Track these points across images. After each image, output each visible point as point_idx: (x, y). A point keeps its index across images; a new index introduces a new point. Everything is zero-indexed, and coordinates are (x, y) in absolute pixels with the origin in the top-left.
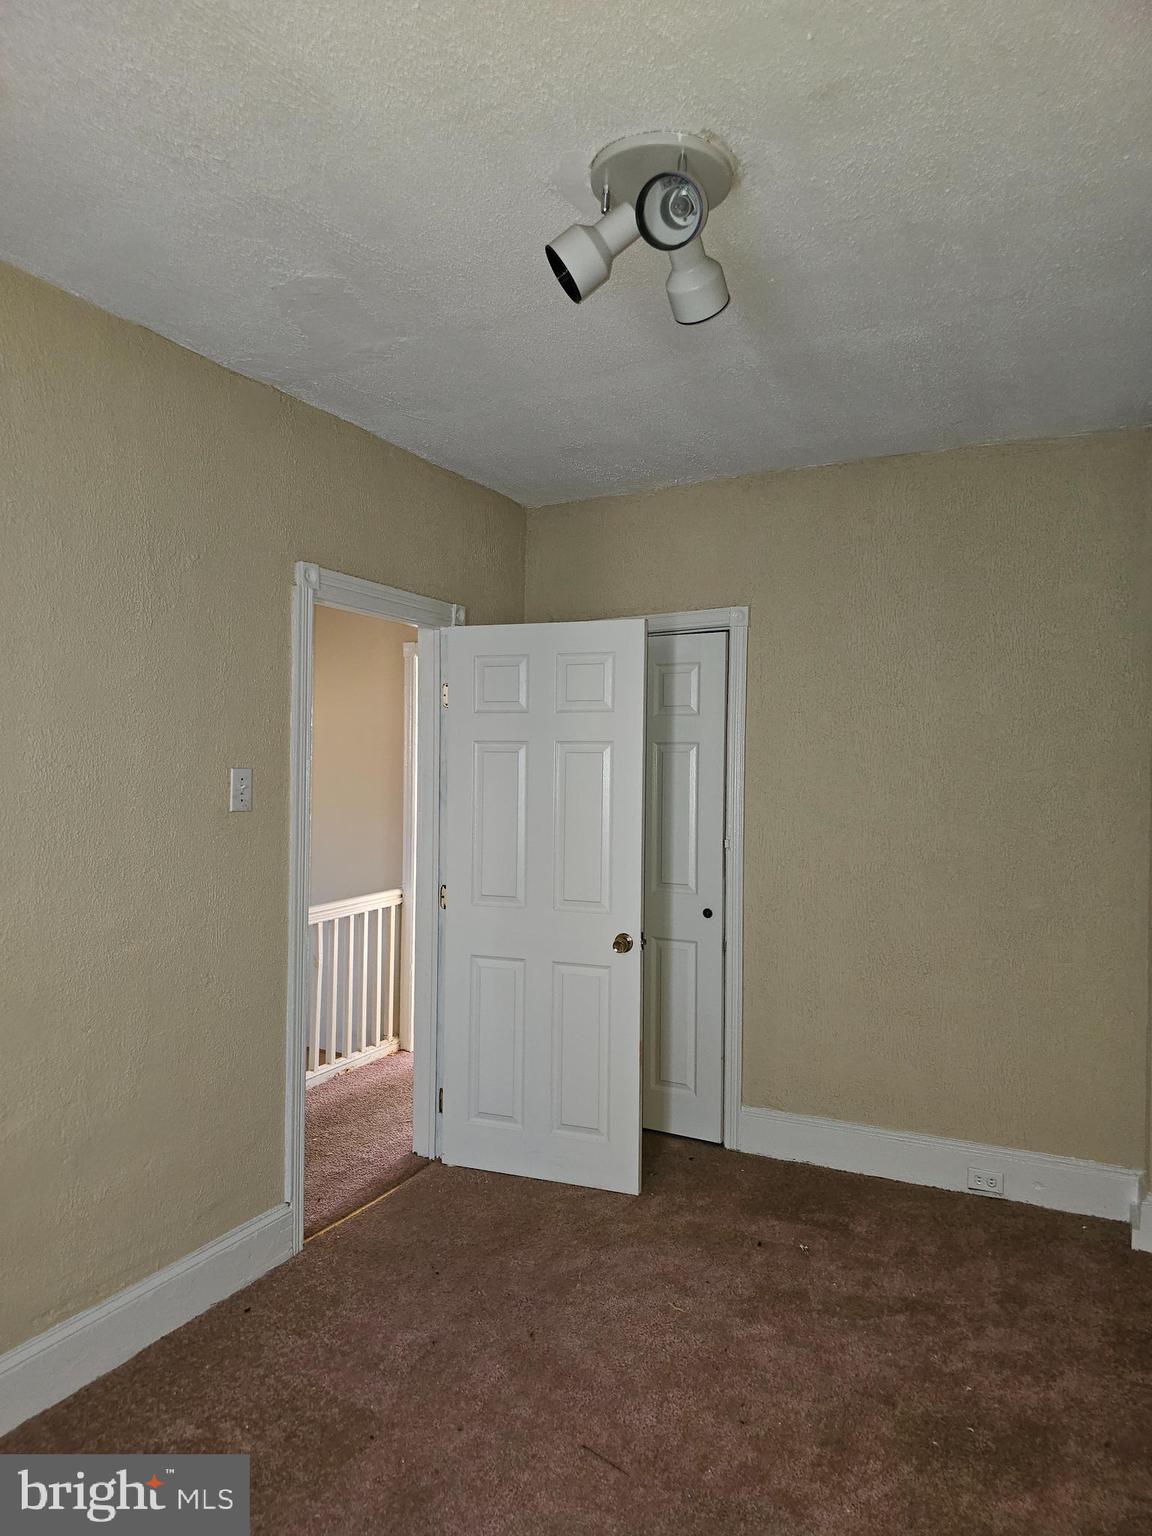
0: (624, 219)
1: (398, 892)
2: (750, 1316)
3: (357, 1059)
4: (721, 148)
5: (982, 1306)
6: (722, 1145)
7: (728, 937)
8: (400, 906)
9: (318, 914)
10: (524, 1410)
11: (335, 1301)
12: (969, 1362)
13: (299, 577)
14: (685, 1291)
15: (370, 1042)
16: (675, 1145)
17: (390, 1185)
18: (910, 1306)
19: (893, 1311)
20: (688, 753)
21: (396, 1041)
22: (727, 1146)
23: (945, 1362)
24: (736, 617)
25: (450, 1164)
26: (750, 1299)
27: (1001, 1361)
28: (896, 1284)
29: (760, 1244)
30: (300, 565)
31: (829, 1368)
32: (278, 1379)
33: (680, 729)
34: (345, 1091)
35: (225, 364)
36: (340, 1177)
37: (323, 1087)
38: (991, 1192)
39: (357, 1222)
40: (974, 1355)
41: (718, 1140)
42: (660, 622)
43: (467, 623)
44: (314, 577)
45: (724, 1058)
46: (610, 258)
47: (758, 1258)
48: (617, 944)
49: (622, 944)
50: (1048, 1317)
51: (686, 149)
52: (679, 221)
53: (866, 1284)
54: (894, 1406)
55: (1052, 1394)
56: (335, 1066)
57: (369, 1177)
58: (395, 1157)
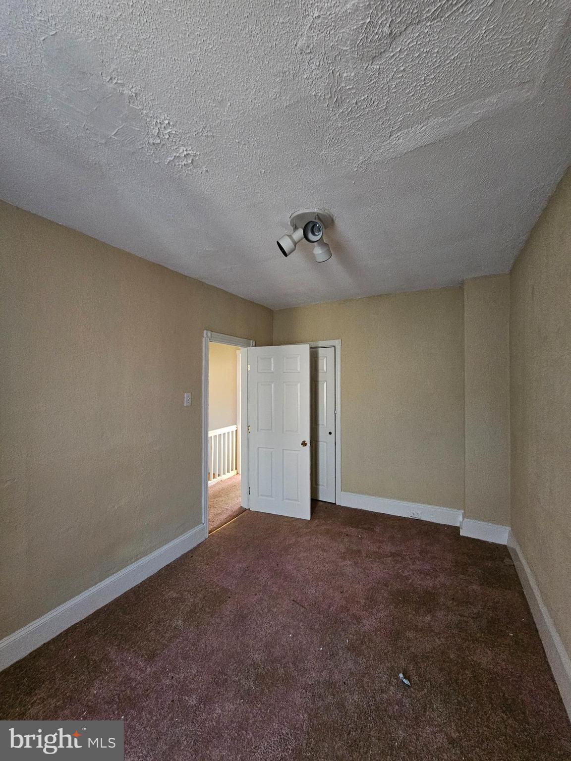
0: (300, 233)
1: (236, 426)
2: (344, 558)
3: (224, 477)
4: (328, 213)
5: (414, 554)
6: (335, 504)
7: (336, 441)
8: (236, 431)
9: (211, 434)
10: (275, 589)
11: (218, 554)
12: (411, 573)
13: (205, 335)
14: (324, 550)
15: (228, 472)
16: (321, 504)
17: (234, 517)
18: (392, 555)
19: (387, 556)
20: (323, 384)
21: (236, 471)
22: (337, 504)
23: (403, 572)
24: (337, 343)
25: (253, 510)
26: (344, 553)
27: (421, 572)
28: (388, 548)
29: (347, 535)
30: (205, 332)
31: (368, 575)
32: (201, 579)
33: (321, 377)
34: (220, 487)
35: (183, 274)
36: (218, 514)
37: (214, 486)
38: (417, 517)
39: (224, 529)
40: (412, 570)
41: (334, 502)
42: (314, 344)
43: (255, 346)
44: (209, 335)
45: (335, 477)
46: (295, 244)
47: (346, 540)
48: (302, 444)
49: (304, 444)
50: (435, 558)
51: (318, 213)
52: (317, 234)
53: (379, 548)
54: (388, 587)
55: (436, 582)
56: (218, 479)
57: (228, 514)
58: (236, 508)
